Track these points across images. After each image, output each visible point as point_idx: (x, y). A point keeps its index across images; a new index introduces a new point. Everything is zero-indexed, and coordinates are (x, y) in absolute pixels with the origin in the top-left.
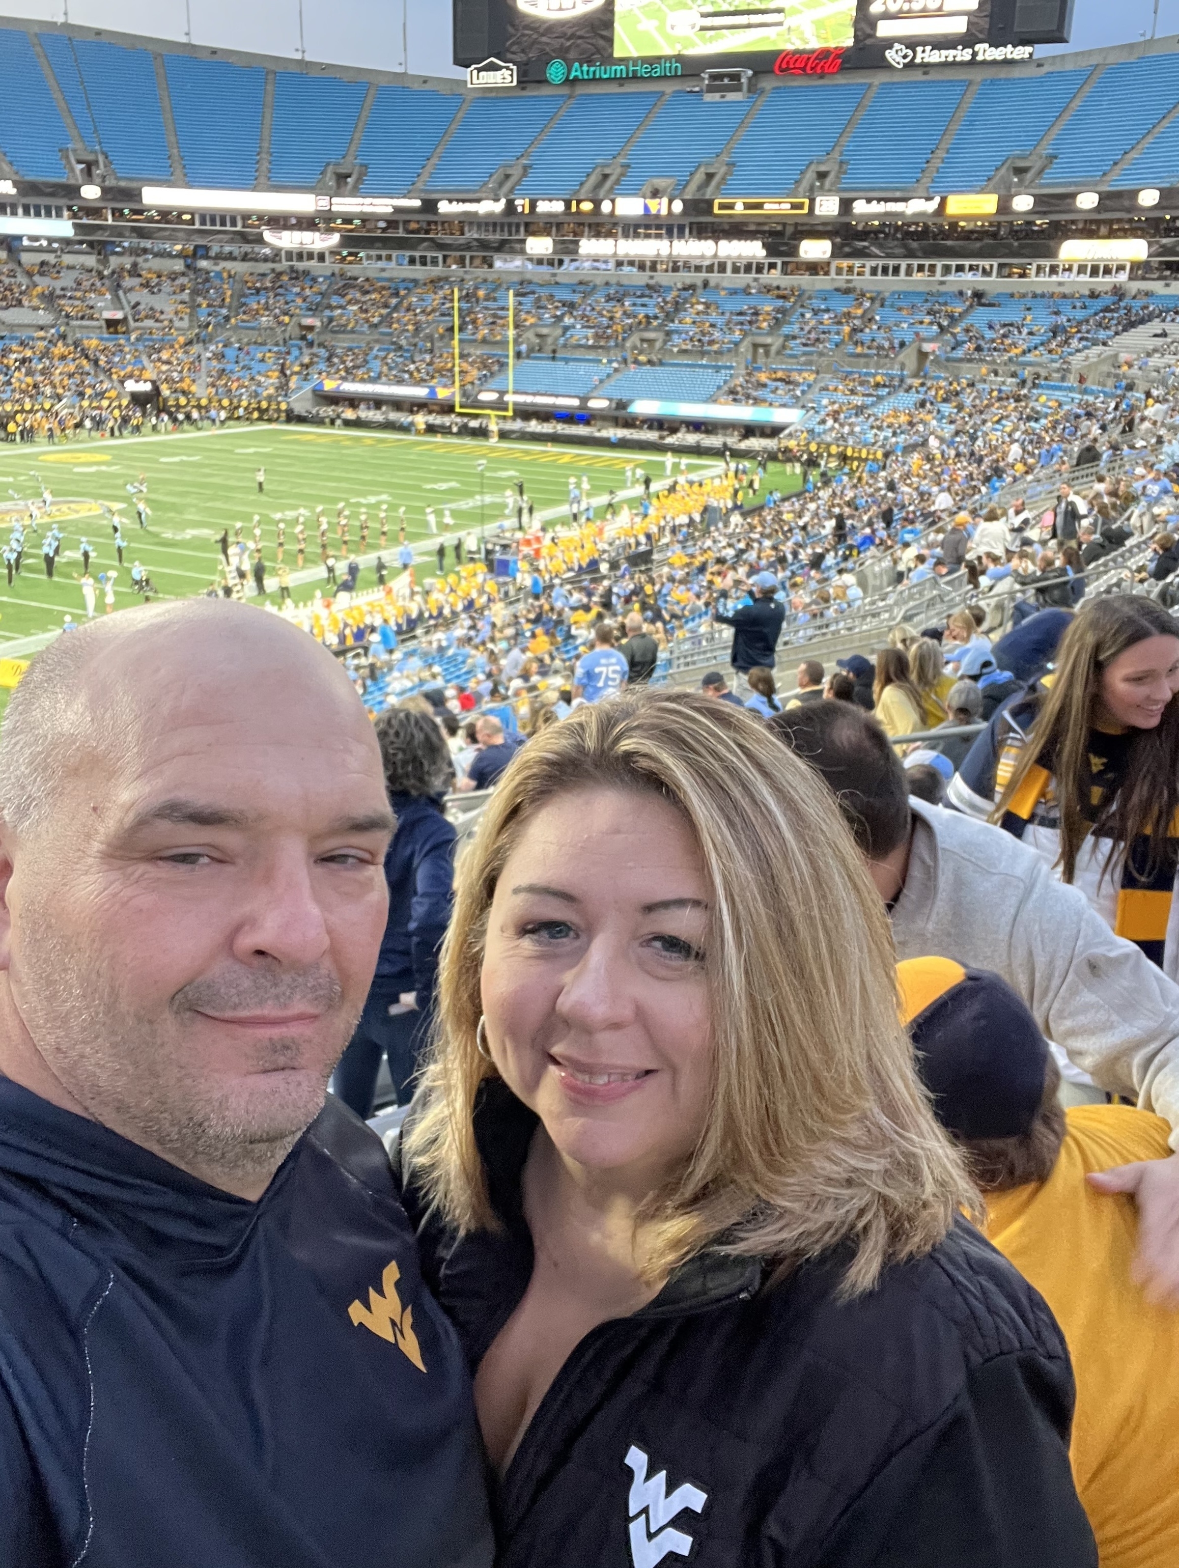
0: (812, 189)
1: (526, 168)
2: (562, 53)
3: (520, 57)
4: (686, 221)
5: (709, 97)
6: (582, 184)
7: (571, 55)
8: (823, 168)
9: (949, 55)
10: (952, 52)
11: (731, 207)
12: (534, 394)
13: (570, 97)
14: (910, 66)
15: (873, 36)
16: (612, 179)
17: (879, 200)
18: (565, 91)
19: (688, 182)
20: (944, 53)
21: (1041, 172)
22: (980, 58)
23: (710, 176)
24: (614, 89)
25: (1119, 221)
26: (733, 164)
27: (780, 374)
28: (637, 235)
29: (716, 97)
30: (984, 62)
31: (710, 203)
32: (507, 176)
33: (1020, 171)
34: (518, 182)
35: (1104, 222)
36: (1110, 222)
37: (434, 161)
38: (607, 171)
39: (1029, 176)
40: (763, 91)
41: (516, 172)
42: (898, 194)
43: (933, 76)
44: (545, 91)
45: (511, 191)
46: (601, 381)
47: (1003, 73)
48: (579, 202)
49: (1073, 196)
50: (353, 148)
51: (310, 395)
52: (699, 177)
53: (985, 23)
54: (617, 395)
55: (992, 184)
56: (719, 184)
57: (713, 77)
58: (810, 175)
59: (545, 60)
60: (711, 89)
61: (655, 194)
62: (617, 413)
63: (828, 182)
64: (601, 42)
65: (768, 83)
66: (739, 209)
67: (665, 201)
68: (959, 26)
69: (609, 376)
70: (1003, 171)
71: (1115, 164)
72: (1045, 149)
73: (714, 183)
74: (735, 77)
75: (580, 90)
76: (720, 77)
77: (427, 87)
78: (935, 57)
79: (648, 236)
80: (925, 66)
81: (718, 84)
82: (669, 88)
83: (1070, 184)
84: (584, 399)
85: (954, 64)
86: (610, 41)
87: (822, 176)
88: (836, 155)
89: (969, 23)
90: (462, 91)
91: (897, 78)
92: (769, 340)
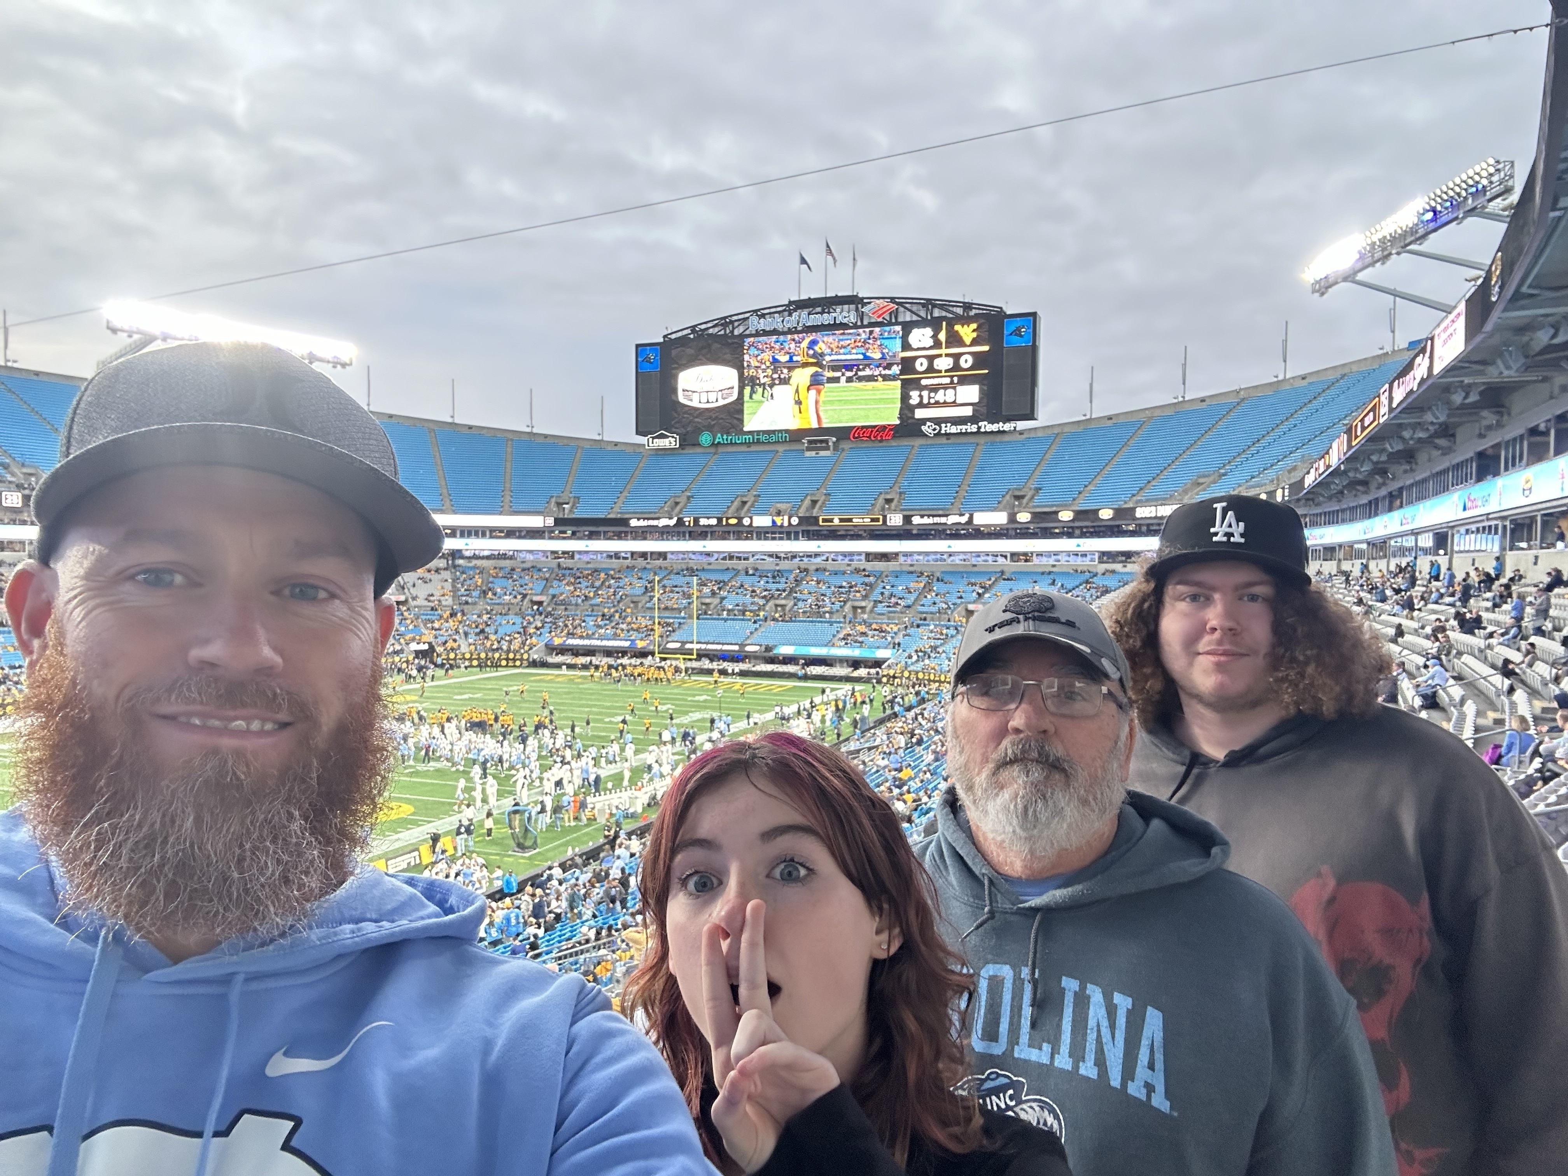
0: (883, 509)
1: (689, 498)
2: (710, 428)
3: (683, 431)
4: (800, 529)
5: (808, 454)
6: (728, 507)
7: (716, 429)
8: (889, 497)
9: (963, 428)
10: (964, 427)
11: (831, 521)
12: (707, 643)
13: (715, 454)
14: (939, 434)
15: (913, 418)
16: (749, 504)
17: (929, 516)
18: (712, 450)
19: (800, 506)
20: (959, 427)
21: (1032, 498)
22: (982, 430)
23: (814, 502)
24: (744, 448)
25: (1087, 527)
26: (829, 495)
27: (874, 626)
28: (766, 539)
29: (813, 453)
30: (986, 432)
31: (816, 519)
32: (677, 503)
33: (1018, 498)
34: (685, 506)
35: (1077, 528)
36: (1081, 528)
37: (625, 494)
38: (745, 499)
39: (1025, 501)
40: (843, 450)
41: (683, 500)
42: (941, 512)
43: (953, 440)
44: (698, 450)
45: (681, 511)
46: (751, 633)
47: (998, 438)
48: (727, 519)
49: (1056, 513)
50: (568, 486)
51: (544, 648)
52: (807, 502)
53: (984, 410)
54: (765, 643)
55: (1001, 506)
56: (821, 507)
57: (810, 442)
58: (881, 501)
59: (698, 431)
60: (808, 449)
61: (779, 513)
62: (767, 654)
63: (893, 505)
64: (735, 422)
65: (845, 445)
66: (836, 521)
67: (786, 518)
68: (968, 411)
69: (756, 629)
70: (1008, 497)
71: (1080, 493)
72: (1033, 485)
73: (818, 506)
74: (826, 442)
75: (721, 449)
76: (815, 442)
77: (617, 448)
78: (954, 429)
79: (774, 539)
80: (948, 435)
81: (814, 446)
82: (781, 448)
83: (1052, 506)
84: (742, 645)
85: (966, 433)
86: (741, 421)
87: (888, 501)
88: (896, 488)
89: (974, 410)
90: (641, 450)
91: (930, 442)
92: (863, 604)
